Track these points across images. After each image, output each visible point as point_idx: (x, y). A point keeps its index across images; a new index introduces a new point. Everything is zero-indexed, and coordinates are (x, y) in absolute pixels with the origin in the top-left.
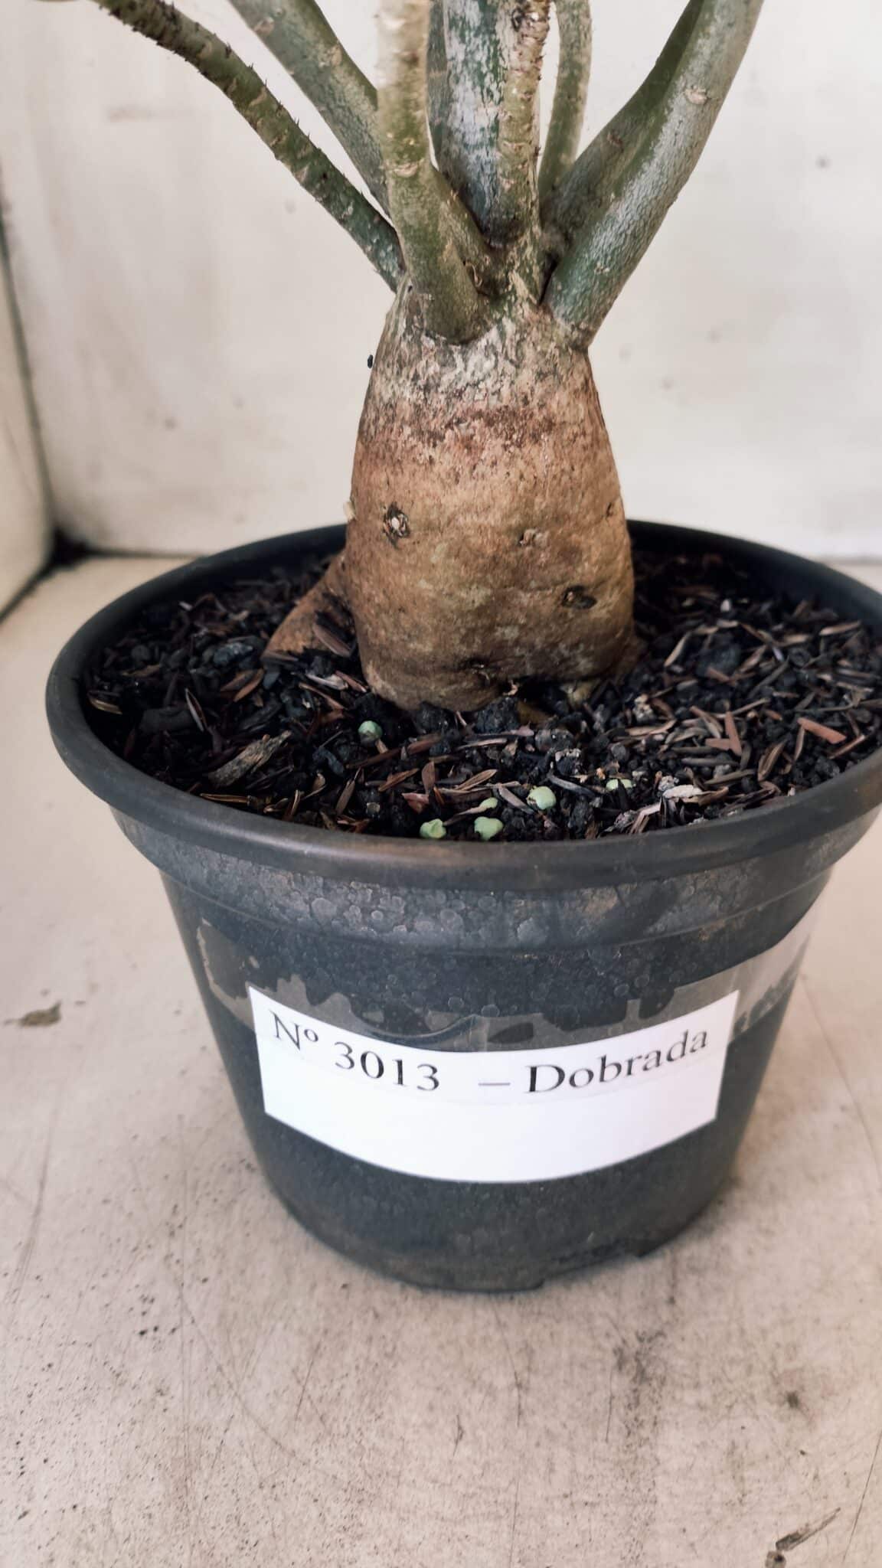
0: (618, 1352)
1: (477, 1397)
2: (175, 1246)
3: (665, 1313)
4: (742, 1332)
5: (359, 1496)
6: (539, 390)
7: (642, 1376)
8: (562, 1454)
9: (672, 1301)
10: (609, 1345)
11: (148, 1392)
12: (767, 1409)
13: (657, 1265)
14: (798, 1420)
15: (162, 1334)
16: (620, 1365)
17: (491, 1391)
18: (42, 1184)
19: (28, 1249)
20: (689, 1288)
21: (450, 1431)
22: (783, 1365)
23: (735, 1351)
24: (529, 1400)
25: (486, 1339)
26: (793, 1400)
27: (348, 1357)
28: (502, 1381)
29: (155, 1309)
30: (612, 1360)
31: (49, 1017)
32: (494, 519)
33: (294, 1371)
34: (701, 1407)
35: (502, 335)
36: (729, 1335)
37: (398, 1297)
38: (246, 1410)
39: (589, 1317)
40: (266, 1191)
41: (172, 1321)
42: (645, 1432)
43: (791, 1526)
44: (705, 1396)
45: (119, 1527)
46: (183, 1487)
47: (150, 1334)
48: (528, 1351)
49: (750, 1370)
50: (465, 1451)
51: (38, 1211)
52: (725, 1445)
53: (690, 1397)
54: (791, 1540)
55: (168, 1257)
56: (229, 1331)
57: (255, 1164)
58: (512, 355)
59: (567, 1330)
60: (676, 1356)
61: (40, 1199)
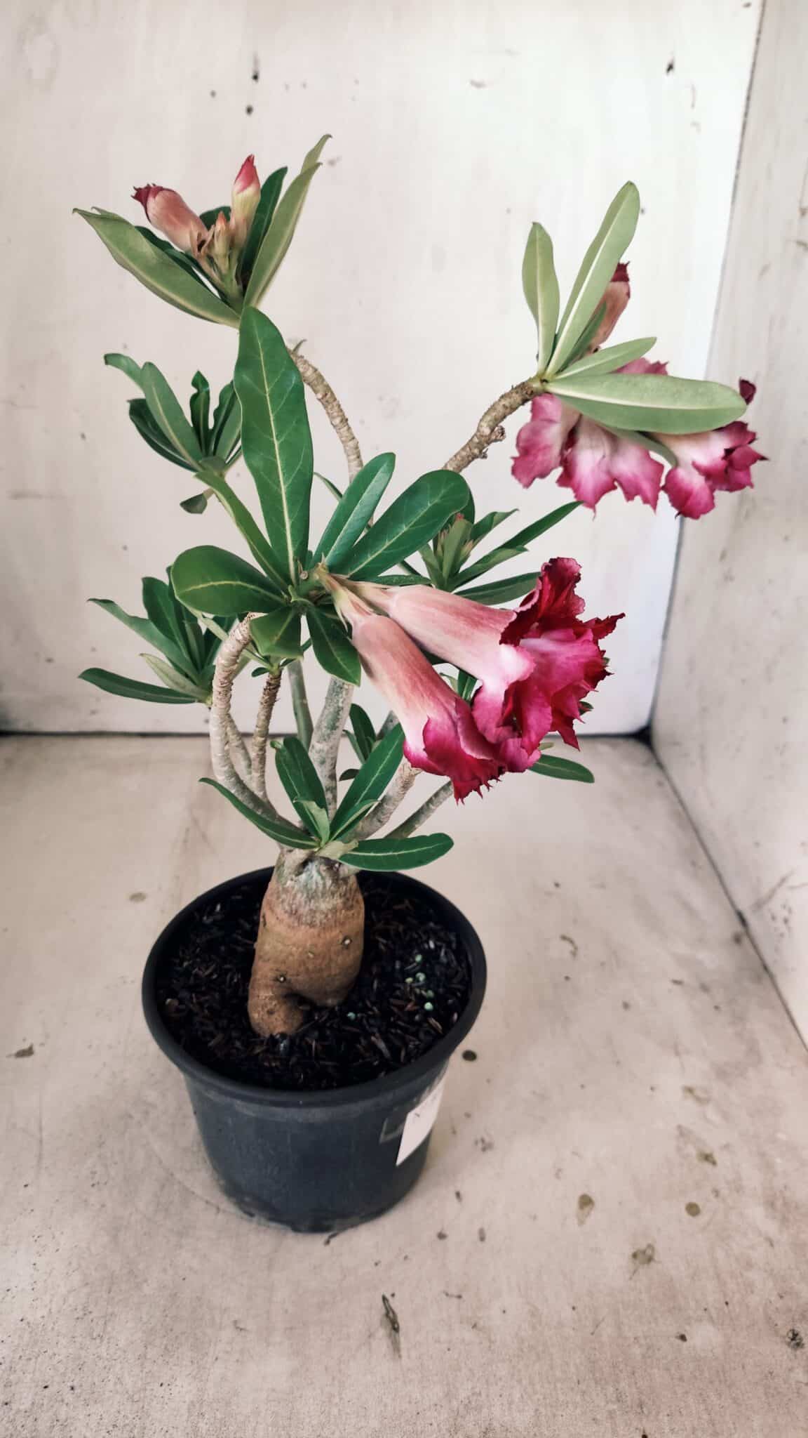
2: (102, 1151)
5: (181, 1235)
11: (98, 1207)
15: (101, 1185)
18: (41, 1130)
19: (40, 1157)
29: (97, 1176)
31: (28, 1052)
38: (137, 1209)
41: (104, 1180)
45: (94, 1252)
46: (115, 1238)
47: (96, 1185)
51: (41, 1141)
55: (100, 1155)
56: (127, 1183)
61: (41, 1136)
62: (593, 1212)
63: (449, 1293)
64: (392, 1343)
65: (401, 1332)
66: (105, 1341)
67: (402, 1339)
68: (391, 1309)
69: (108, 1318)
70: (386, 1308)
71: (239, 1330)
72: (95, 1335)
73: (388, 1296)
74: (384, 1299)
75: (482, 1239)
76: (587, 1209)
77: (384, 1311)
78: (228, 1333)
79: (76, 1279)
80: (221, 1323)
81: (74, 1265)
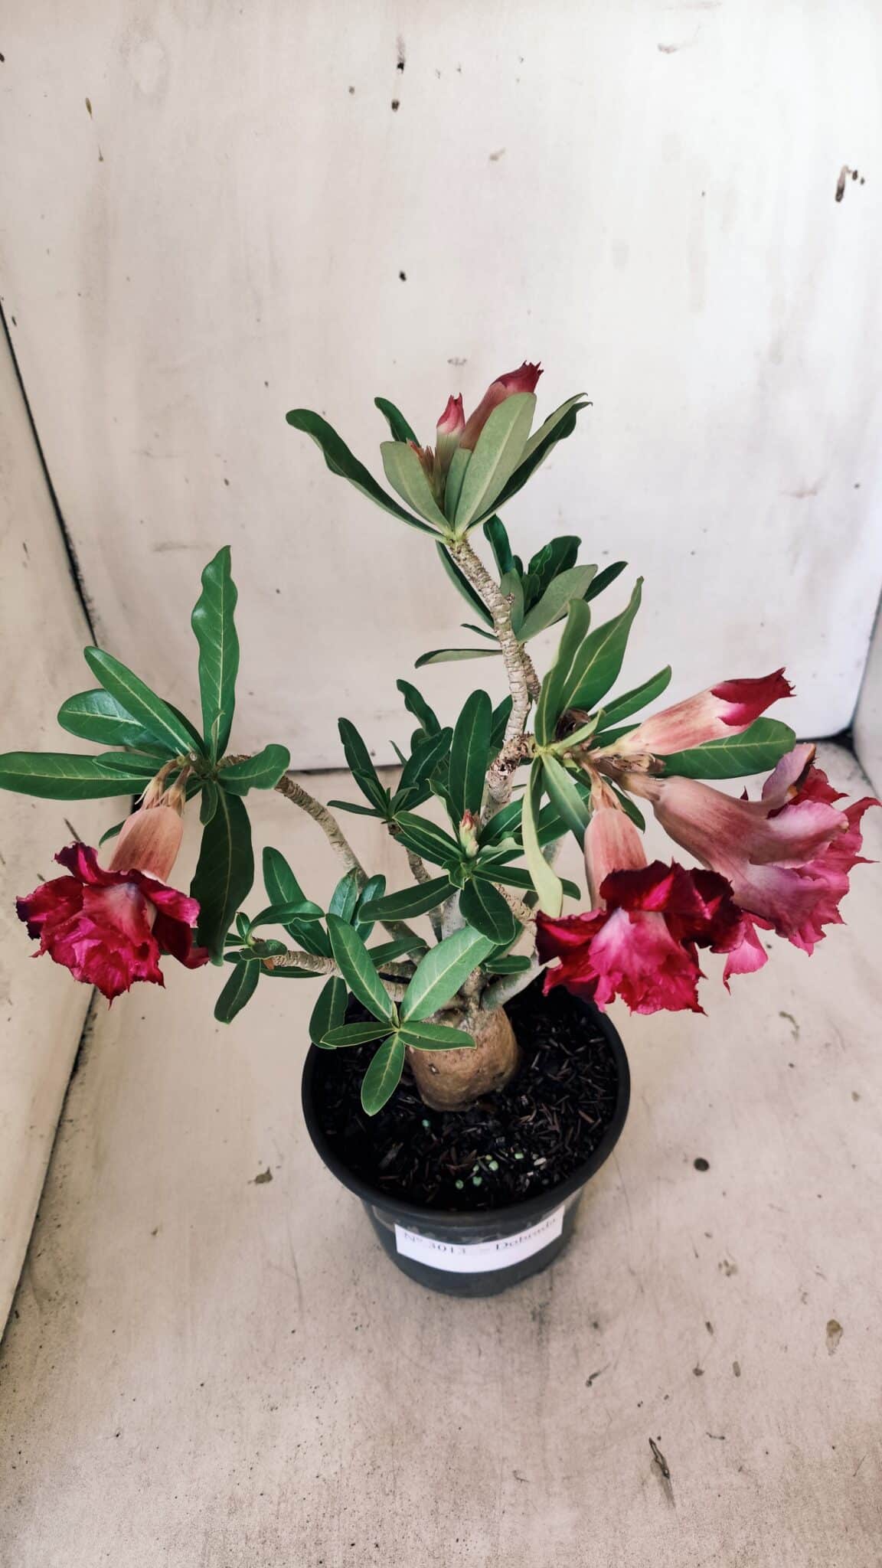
0: (533, 1313)
1: (485, 1338)
2: (358, 1289)
3: (549, 1294)
4: (577, 1299)
5: (449, 1380)
6: (481, 1033)
7: (542, 1322)
8: (516, 1355)
9: (551, 1289)
10: (529, 1310)
11: (365, 1352)
12: (587, 1329)
13: (545, 1273)
14: (597, 1332)
15: (364, 1328)
16: (534, 1319)
17: (489, 1335)
18: (295, 1267)
19: (300, 1298)
20: (557, 1282)
21: (477, 1352)
22: (592, 1311)
23: (576, 1308)
24: (503, 1336)
25: (484, 1313)
26: (596, 1325)
27: (435, 1328)
28: (492, 1330)
29: (358, 1318)
30: (530, 1317)
31: (265, 1178)
32: (469, 1071)
33: (417, 1336)
34: (563, 1331)
35: (468, 1022)
36: (572, 1302)
37: (448, 1300)
38: (403, 1353)
39: (521, 1300)
40: (387, 1259)
41: (366, 1322)
42: (545, 1343)
43: (594, 1371)
44: (564, 1327)
45: (370, 1402)
46: (387, 1386)
47: (359, 1328)
48: (500, 1316)
49: (580, 1314)
50: (483, 1358)
51: (298, 1281)
52: (572, 1345)
53: (559, 1329)
54: (594, 1376)
55: (357, 1294)
56: (388, 1324)
57: (380, 1246)
58: (472, 1027)
59: (514, 1306)
60: (554, 1312)
61: (297, 1274)
62: (842, 1340)
63: (713, 1435)
64: (665, 1490)
65: (671, 1479)
66: (398, 1497)
67: (674, 1485)
68: (659, 1453)
69: (397, 1472)
70: (655, 1453)
71: (519, 1481)
72: (387, 1490)
73: (655, 1440)
74: (651, 1442)
75: (737, 1374)
76: (835, 1337)
77: (653, 1457)
78: (510, 1486)
79: (359, 1430)
80: (501, 1475)
81: (355, 1418)
